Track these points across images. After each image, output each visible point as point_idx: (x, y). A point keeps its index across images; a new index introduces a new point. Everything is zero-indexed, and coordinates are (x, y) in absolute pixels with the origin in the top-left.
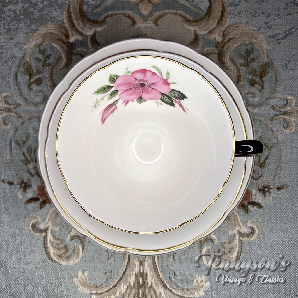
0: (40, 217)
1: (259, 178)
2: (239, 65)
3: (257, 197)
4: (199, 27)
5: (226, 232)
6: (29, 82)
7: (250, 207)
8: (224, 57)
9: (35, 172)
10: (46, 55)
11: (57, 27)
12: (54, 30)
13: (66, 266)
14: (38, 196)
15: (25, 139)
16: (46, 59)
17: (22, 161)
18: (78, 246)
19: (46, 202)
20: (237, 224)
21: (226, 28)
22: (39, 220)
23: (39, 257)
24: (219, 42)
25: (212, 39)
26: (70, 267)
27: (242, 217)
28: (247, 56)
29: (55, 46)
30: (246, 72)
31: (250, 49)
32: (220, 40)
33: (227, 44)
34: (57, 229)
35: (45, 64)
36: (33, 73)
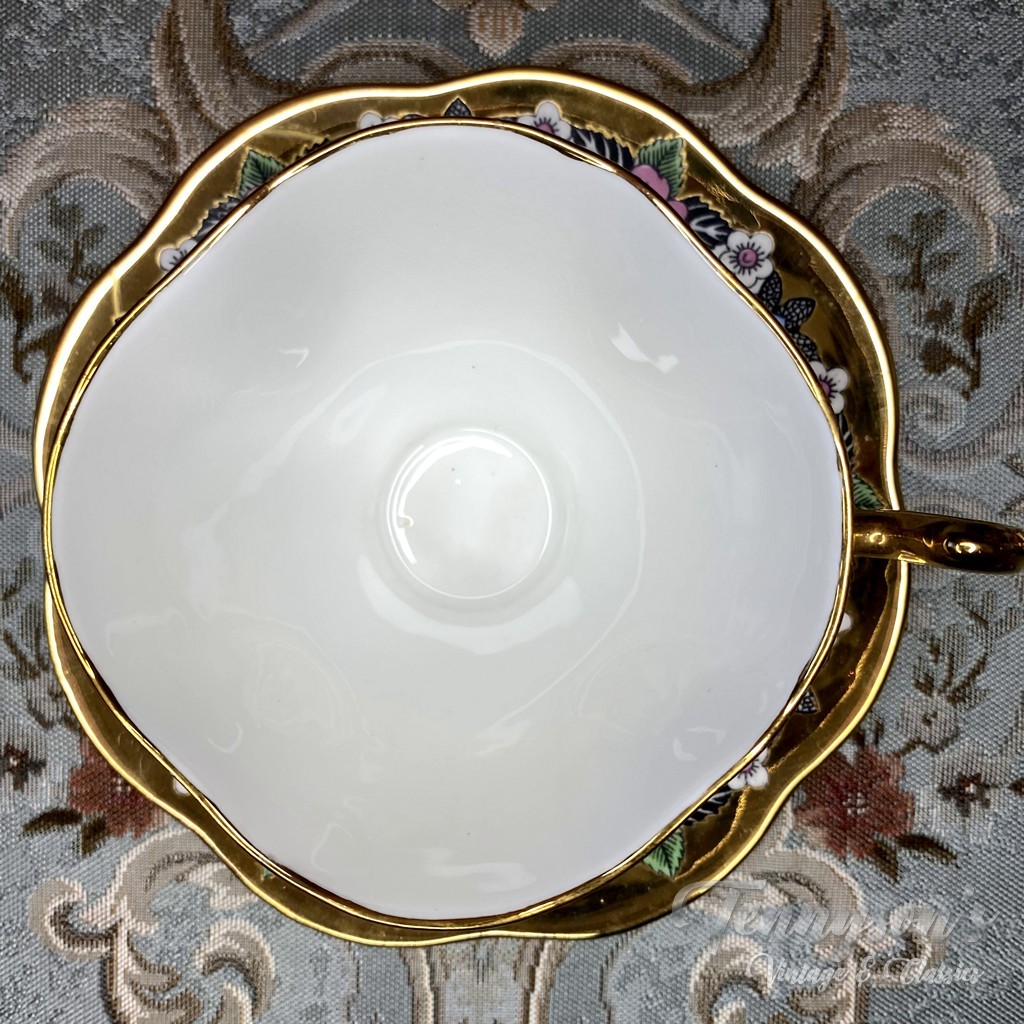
0: (83, 884)
1: (947, 746)
2: (882, 284)
3: (932, 816)
4: (721, 114)
5: (808, 951)
6: (15, 345)
7: (905, 857)
9: (58, 711)
10: (82, 231)
11: (124, 107)
12: (111, 121)
14: (74, 806)
15: (9, 580)
16: (80, 248)
17: (2, 668)
18: (235, 995)
19: (104, 828)
21: (834, 122)
22: (78, 893)
24: (801, 181)
25: (778, 165)
27: (874, 892)
28: (916, 246)
29: (119, 192)
30: (912, 312)
31: (934, 213)
32: (808, 171)
33: (839, 190)
34: (153, 932)
35: (78, 270)
36: (31, 305)
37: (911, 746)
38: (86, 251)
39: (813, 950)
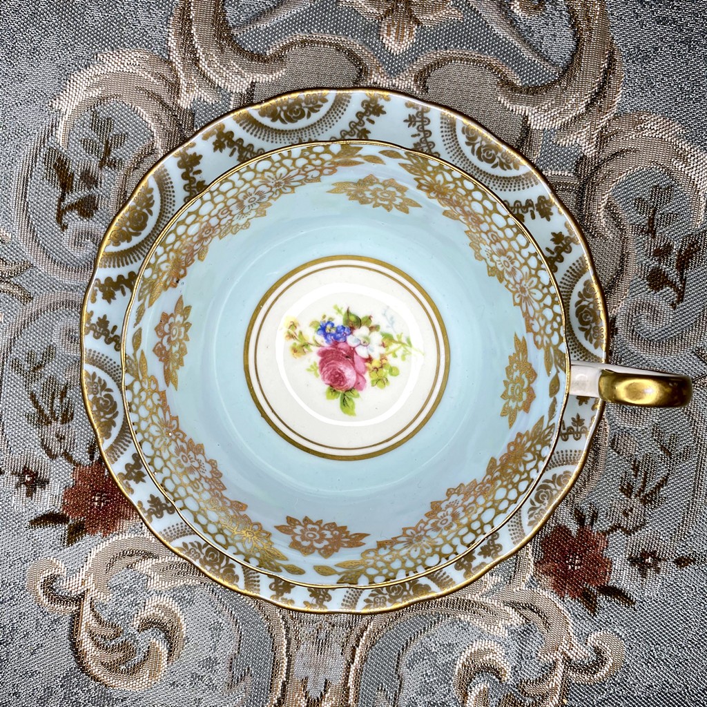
0: (65, 563)
3: (622, 575)
4: (537, 107)
6: (59, 206)
7: (602, 600)
9: (61, 448)
10: (111, 135)
11: (148, 57)
12: (139, 65)
13: (121, 693)
14: (64, 512)
15: (38, 358)
16: (109, 146)
17: (27, 416)
18: (157, 646)
19: (84, 528)
20: (564, 636)
21: (609, 121)
22: (61, 568)
24: (585, 156)
25: (570, 144)
27: (580, 621)
29: (139, 112)
30: (645, 249)
31: (667, 186)
32: (589, 150)
34: (108, 600)
35: (106, 161)
36: (73, 179)
37: (614, 529)
38: (113, 148)
39: (537, 655)
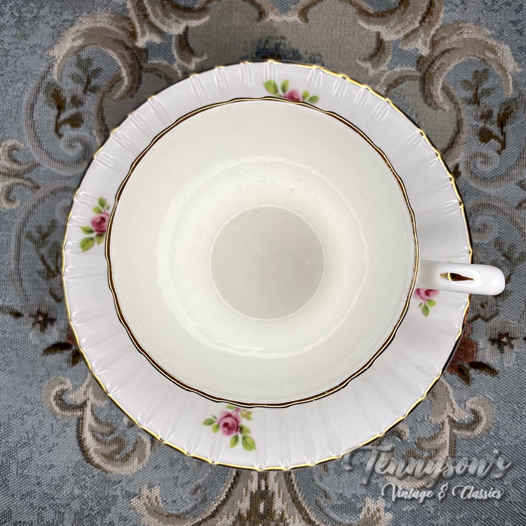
0: (71, 380)
1: (493, 318)
2: (460, 102)
3: (486, 353)
4: (385, 26)
6: (57, 121)
7: (473, 373)
8: (433, 84)
10: (91, 71)
11: (113, 16)
12: (108, 22)
13: (118, 476)
14: (69, 341)
15: (45, 230)
16: (90, 78)
17: (39, 272)
18: (143, 438)
20: (447, 403)
21: (437, 30)
22: (68, 385)
23: (67, 457)
24: (422, 56)
25: (411, 49)
26: (127, 477)
27: (458, 390)
28: (475, 85)
29: (109, 53)
30: (474, 115)
31: (483, 71)
32: (425, 52)
33: (439, 60)
34: (104, 405)
35: (89, 88)
36: (65, 103)
37: (475, 318)
38: (92, 80)
39: (428, 418)
